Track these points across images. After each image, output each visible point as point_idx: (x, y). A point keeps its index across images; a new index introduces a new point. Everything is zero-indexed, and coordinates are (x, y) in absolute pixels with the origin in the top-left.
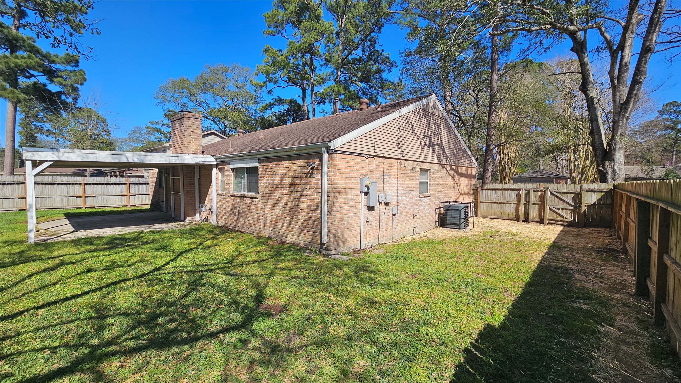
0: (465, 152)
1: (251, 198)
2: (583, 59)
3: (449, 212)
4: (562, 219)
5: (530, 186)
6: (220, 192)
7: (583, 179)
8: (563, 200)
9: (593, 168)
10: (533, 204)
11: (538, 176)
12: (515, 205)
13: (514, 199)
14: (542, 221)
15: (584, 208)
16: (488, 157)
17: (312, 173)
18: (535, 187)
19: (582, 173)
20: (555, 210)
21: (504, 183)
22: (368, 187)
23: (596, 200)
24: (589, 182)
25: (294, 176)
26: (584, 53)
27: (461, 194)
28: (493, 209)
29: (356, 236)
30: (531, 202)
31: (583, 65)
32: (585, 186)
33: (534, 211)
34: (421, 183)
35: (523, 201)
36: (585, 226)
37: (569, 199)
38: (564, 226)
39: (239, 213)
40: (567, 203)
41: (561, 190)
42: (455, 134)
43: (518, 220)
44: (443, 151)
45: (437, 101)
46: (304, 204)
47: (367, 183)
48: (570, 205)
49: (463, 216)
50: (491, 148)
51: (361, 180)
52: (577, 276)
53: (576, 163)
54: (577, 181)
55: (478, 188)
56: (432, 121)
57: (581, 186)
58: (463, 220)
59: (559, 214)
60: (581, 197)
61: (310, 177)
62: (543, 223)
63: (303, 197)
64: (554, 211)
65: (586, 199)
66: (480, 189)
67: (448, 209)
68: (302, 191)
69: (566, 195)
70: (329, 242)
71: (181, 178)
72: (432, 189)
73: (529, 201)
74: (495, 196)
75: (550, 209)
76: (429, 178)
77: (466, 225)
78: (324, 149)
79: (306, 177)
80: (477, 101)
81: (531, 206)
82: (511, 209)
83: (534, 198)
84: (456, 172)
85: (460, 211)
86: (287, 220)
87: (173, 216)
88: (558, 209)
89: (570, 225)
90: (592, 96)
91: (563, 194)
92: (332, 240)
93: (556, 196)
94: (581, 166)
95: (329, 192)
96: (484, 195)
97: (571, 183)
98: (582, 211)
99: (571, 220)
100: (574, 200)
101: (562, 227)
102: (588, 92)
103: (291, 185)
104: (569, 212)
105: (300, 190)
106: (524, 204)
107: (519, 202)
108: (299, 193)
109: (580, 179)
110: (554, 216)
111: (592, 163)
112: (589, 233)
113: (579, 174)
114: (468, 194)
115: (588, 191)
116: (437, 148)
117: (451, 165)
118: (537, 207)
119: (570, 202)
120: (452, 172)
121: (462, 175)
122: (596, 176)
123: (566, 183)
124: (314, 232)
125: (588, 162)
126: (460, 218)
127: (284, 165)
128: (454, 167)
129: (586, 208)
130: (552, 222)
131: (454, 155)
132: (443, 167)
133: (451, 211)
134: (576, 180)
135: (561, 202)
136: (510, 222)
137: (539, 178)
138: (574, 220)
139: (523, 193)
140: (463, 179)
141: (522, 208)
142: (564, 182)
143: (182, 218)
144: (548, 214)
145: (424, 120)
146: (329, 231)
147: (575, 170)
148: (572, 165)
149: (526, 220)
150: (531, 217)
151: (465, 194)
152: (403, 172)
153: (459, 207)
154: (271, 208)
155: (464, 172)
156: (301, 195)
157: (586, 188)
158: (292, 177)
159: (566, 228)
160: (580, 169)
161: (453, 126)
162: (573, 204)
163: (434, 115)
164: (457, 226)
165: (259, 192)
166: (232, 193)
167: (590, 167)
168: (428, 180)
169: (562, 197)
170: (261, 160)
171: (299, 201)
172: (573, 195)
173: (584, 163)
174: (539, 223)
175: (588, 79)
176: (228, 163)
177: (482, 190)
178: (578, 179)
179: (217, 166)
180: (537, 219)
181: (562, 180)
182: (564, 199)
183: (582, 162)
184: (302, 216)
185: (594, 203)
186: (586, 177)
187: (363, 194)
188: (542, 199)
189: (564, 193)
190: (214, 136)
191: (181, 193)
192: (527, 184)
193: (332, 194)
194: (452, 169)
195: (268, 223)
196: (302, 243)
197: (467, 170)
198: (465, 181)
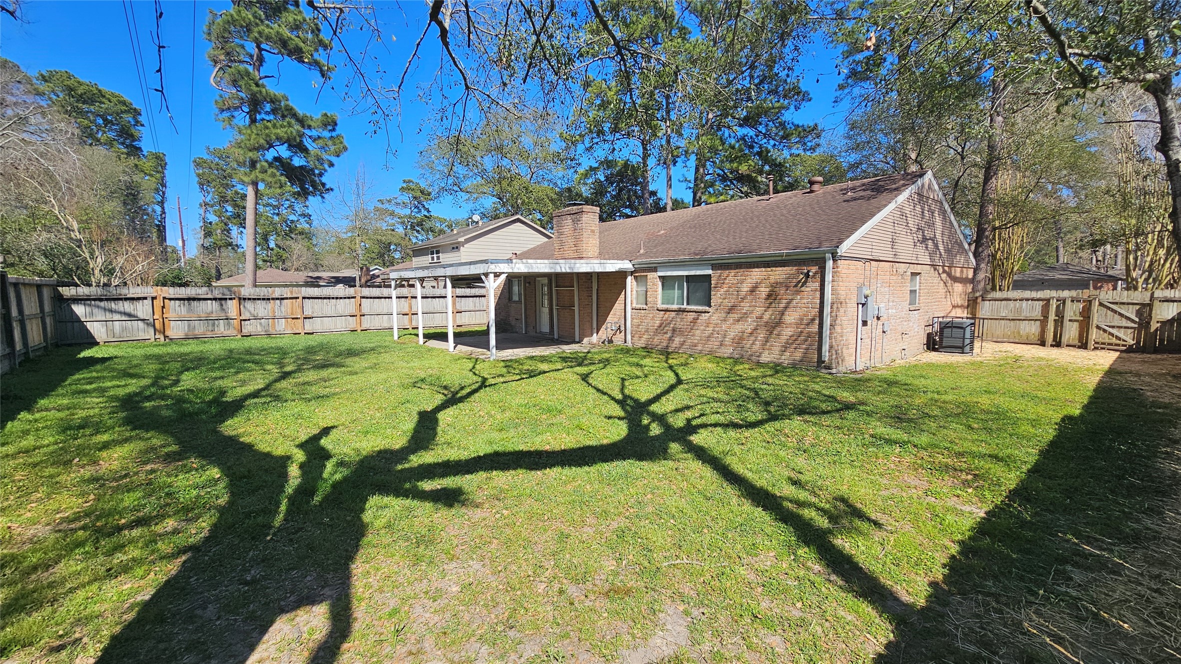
0: (961, 245)
1: (696, 312)
2: (1164, 103)
3: (947, 332)
4: (1118, 342)
5: (1066, 294)
6: (634, 305)
7: (1151, 280)
8: (1121, 315)
9: (1173, 260)
10: (1070, 320)
11: (1058, 276)
12: (1038, 323)
13: (1037, 312)
14: (1084, 346)
15: (1154, 326)
16: (981, 249)
17: (805, 282)
18: (1075, 295)
19: (1150, 271)
20: (1107, 328)
21: (1000, 289)
22: (866, 297)
23: (1175, 313)
24: (1162, 286)
25: (774, 286)
26: (1167, 95)
27: (954, 307)
28: (1000, 328)
29: (851, 355)
30: (1067, 317)
31: (1164, 112)
32: (1158, 294)
33: (1071, 332)
34: (911, 291)
35: (1052, 316)
36: (1156, 351)
37: (1131, 312)
38: (1121, 351)
39: (674, 330)
40: (1128, 318)
41: (1118, 300)
42: (951, 222)
43: (1043, 344)
44: (936, 246)
45: (933, 179)
46: (791, 317)
47: (867, 292)
48: (1133, 321)
49: (968, 335)
50: (987, 233)
51: (859, 288)
52: (1149, 394)
53: (1139, 253)
54: (1140, 284)
55: (977, 298)
56: (926, 208)
57: (1153, 294)
58: (967, 341)
59: (1112, 335)
60: (1151, 310)
61: (802, 286)
62: (1086, 348)
63: (788, 310)
64: (1105, 331)
65: (1158, 312)
66: (980, 300)
67: (944, 327)
68: (789, 303)
69: (1126, 306)
70: (830, 360)
71: (575, 288)
72: (922, 300)
73: (1063, 317)
74: (1004, 309)
75: (1098, 327)
76: (918, 285)
77: (972, 349)
78: (828, 256)
79: (796, 286)
80: (963, 158)
81: (1067, 323)
82: (1033, 329)
83: (1072, 311)
84: (949, 275)
85: (964, 329)
86: (761, 336)
87: (556, 336)
88: (1113, 327)
89: (1130, 350)
90: (1177, 160)
91: (1122, 306)
92: (834, 357)
93: (1109, 308)
94: (1149, 259)
95: (832, 304)
96: (985, 309)
97: (1128, 289)
98: (1152, 330)
99: (1132, 342)
100: (1139, 313)
101: (1118, 353)
102: (1171, 152)
103: (769, 296)
104: (1130, 331)
105: (784, 301)
106: (1055, 320)
107: (1046, 317)
108: (782, 305)
109: (1146, 280)
110: (1106, 338)
111: (1168, 254)
112: (1163, 360)
113: (1144, 272)
114: (962, 306)
115: (1163, 301)
116: (930, 243)
117: (943, 266)
118: (1076, 325)
119: (1133, 317)
120: (944, 276)
121: (955, 279)
122: (1176, 275)
123: (1115, 288)
124: (807, 349)
125: (1162, 252)
126: (964, 338)
127: (757, 274)
128: (946, 268)
129: (1159, 325)
130: (1100, 346)
131: (948, 251)
132: (935, 269)
133: (950, 330)
134: (1137, 282)
135: (1116, 316)
136: (1030, 347)
137: (1059, 280)
138: (1138, 342)
139: (1054, 304)
140: (957, 284)
141: (1051, 326)
142: (1110, 285)
143: (577, 339)
144: (1094, 334)
145: (918, 208)
146: (831, 347)
147: (1136, 266)
148: (1131, 257)
149: (1057, 344)
150: (1065, 340)
151: (958, 306)
152: (894, 278)
153: (962, 323)
154: (734, 324)
155: (958, 275)
156: (786, 308)
157: (1161, 296)
158: (772, 286)
159: (1124, 355)
160: (1147, 264)
161: (949, 210)
162: (1137, 320)
163: (928, 198)
164: (961, 349)
165: (712, 304)
166: (660, 306)
167: (1165, 261)
168: (917, 288)
169: (1119, 310)
170: (714, 267)
171: (783, 314)
172: (1138, 307)
173: (1155, 253)
174: (1079, 347)
175: (1172, 133)
176: (655, 270)
177: (983, 300)
178: (1141, 281)
179: (632, 273)
180: (1076, 342)
181: (1107, 282)
182: (1122, 312)
183: (1151, 253)
184: (787, 332)
185: (1173, 319)
186: (1157, 276)
187: (860, 306)
188: (1086, 314)
189: (1123, 304)
190: (518, 224)
191: (576, 308)
192: (1060, 292)
193: (835, 306)
194: (944, 271)
195: (728, 341)
196: (786, 362)
197: (962, 272)
198: (958, 287)
